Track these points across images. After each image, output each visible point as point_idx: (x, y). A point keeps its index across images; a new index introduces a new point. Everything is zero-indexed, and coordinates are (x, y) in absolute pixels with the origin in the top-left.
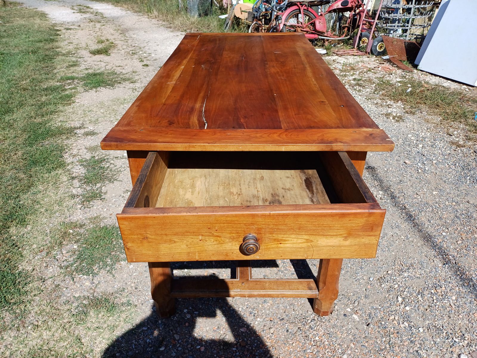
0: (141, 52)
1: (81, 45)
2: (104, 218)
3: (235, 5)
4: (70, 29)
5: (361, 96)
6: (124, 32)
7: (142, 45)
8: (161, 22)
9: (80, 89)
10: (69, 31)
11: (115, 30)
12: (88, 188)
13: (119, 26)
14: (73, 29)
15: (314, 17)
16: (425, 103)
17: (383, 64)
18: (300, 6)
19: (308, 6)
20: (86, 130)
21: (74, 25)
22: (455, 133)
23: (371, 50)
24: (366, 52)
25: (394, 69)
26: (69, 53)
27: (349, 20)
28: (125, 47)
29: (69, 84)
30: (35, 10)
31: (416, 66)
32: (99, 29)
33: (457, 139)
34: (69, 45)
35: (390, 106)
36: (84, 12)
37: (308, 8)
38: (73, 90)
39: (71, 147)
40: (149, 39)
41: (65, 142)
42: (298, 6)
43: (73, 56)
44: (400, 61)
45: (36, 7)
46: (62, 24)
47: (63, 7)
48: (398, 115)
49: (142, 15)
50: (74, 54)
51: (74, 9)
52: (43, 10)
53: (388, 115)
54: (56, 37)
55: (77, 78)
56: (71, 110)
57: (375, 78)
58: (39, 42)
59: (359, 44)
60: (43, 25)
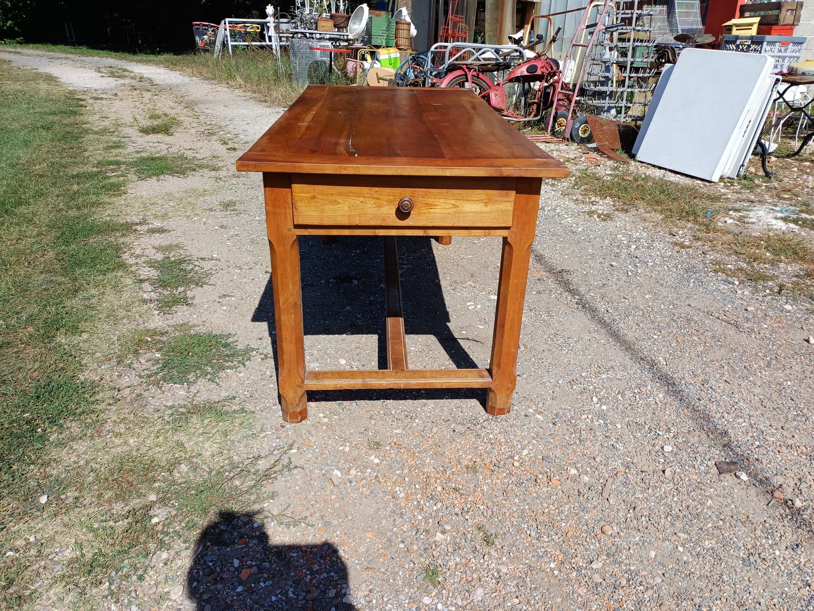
0: (221, 133)
1: (122, 120)
2: (194, 326)
3: (369, 70)
4: (101, 99)
5: (554, 191)
6: (191, 105)
7: (223, 124)
8: (249, 94)
9: (132, 176)
10: (100, 101)
11: (176, 102)
12: (166, 293)
13: (182, 97)
14: (106, 99)
15: (487, 87)
16: (643, 199)
17: (588, 153)
18: (467, 70)
19: (479, 71)
20: (151, 226)
21: (106, 93)
22: (680, 232)
23: (571, 135)
24: (564, 138)
25: (603, 160)
26: (104, 131)
27: (539, 94)
28: (195, 125)
29: (113, 171)
30: (34, 71)
31: (633, 157)
32: (150, 100)
33: (683, 240)
34: (104, 121)
35: (594, 203)
36: (119, 77)
37: (478, 74)
38: (121, 178)
39: (131, 246)
40: (233, 115)
41: (121, 240)
42: (463, 70)
43: (112, 135)
44: (612, 149)
45: (36, 67)
46: (85, 92)
47: (82, 69)
48: (605, 213)
49: (218, 84)
50: (114, 132)
51: (101, 72)
52: (47, 71)
53: (591, 213)
54: (79, 108)
55: (124, 163)
56: (123, 202)
57: (576, 170)
58: (51, 114)
59: (553, 127)
60: (54, 91)
